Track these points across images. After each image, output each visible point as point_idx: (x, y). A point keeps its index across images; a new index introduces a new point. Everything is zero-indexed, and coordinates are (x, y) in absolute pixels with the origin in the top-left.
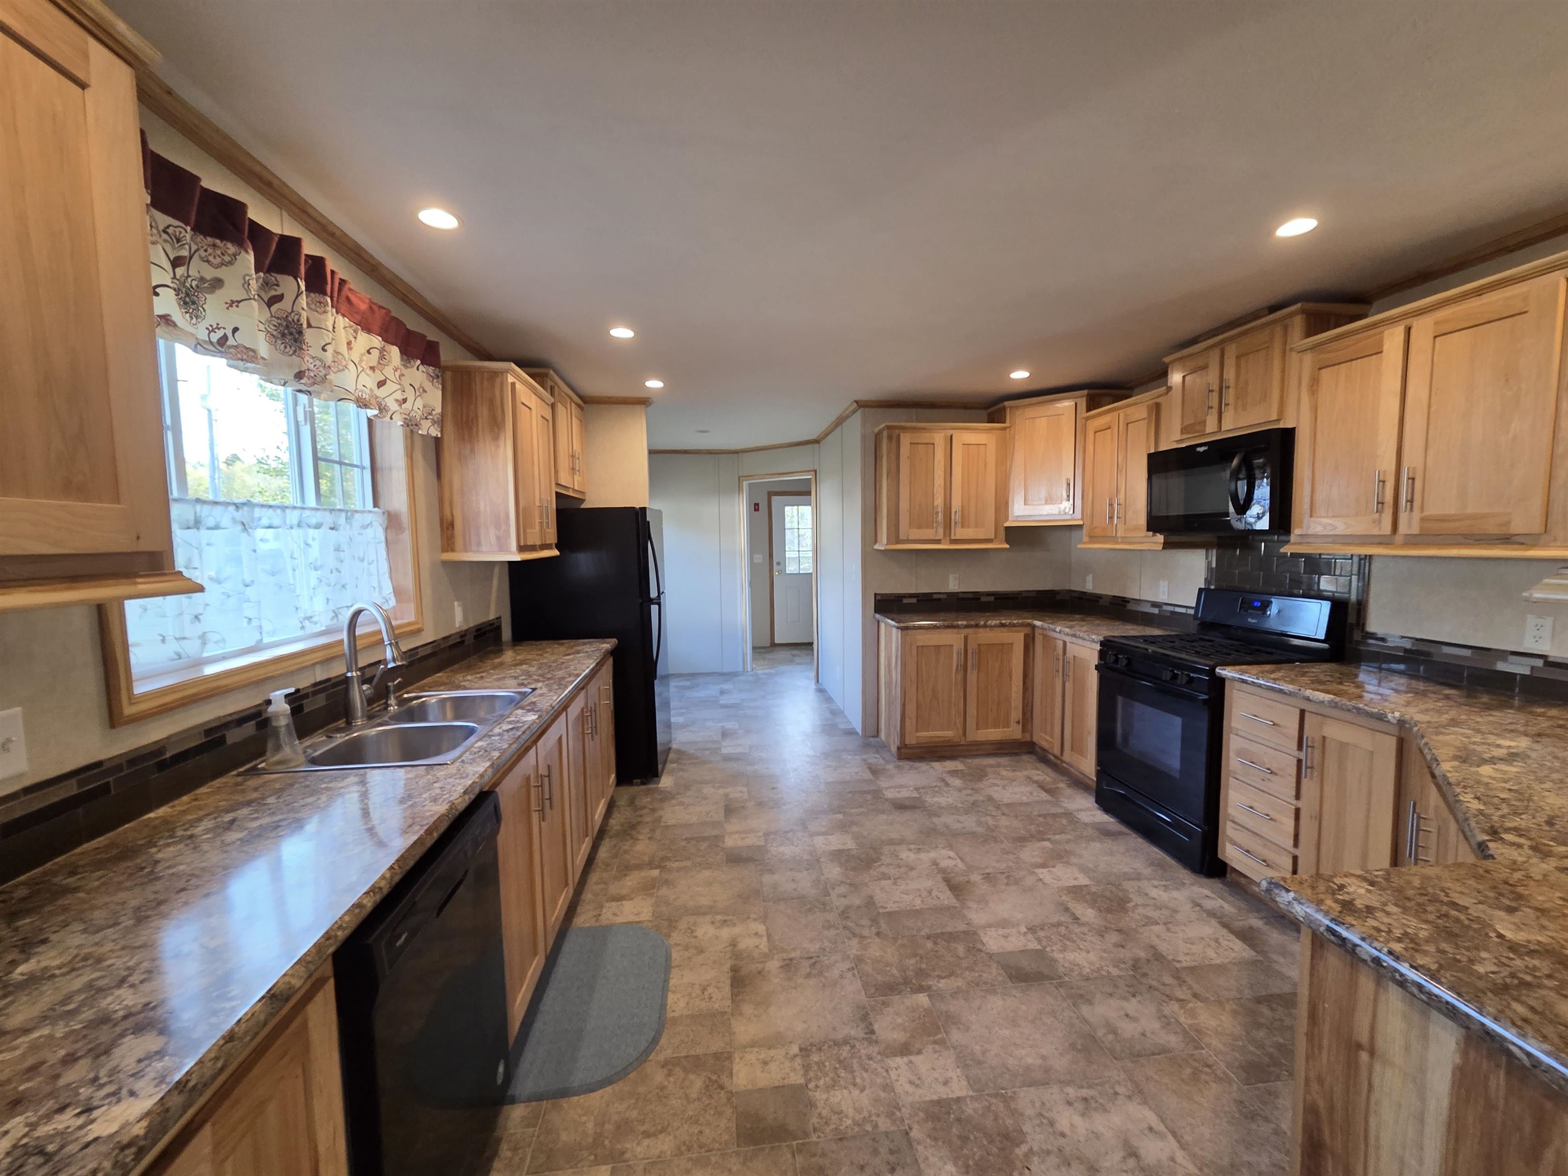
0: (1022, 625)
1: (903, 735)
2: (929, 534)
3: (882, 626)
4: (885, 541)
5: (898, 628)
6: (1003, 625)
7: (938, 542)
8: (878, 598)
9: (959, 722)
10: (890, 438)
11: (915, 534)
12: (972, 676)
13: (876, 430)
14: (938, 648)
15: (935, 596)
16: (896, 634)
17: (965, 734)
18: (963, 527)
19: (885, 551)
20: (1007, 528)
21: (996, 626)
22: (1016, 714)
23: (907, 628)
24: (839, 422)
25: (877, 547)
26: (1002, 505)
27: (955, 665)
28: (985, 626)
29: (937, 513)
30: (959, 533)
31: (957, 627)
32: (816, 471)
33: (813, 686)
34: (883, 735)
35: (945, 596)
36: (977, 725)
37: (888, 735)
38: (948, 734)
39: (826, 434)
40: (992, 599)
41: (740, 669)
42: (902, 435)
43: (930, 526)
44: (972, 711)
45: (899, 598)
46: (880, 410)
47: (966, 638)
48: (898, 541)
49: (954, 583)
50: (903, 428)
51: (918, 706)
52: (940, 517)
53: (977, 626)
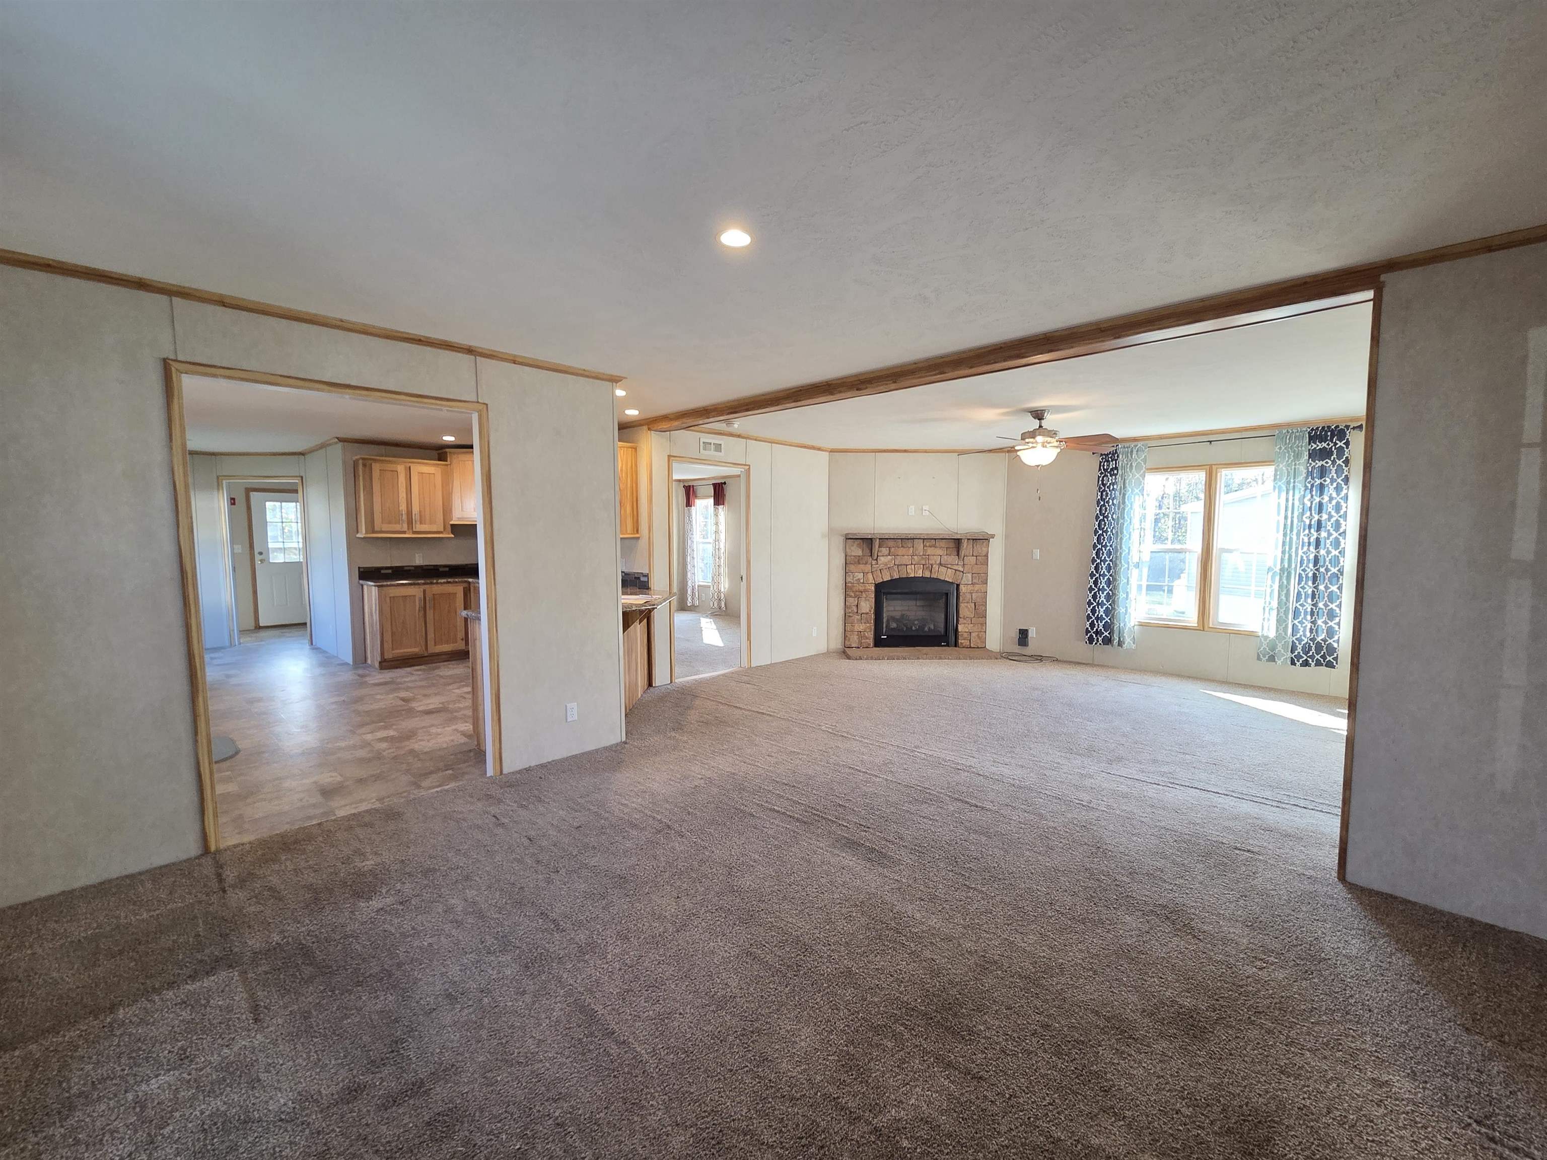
0: (459, 582)
1: (382, 654)
2: (398, 527)
3: (365, 587)
4: (364, 531)
5: (375, 586)
6: (449, 582)
7: (404, 532)
8: (361, 570)
9: (423, 643)
10: (364, 465)
11: (385, 527)
12: (430, 614)
13: (355, 458)
14: (405, 597)
15: (406, 568)
16: (374, 591)
17: (427, 649)
18: (421, 523)
19: (364, 538)
20: (452, 525)
21: (444, 583)
22: (461, 634)
23: (382, 586)
24: (323, 446)
25: (358, 536)
26: (447, 510)
27: (417, 609)
28: (437, 583)
29: (402, 515)
30: (418, 527)
31: (418, 584)
32: (302, 477)
33: (307, 646)
34: (369, 661)
35: (413, 568)
36: (435, 643)
37: (372, 661)
38: (416, 650)
39: (311, 451)
40: (447, 569)
41: (227, 644)
42: (373, 464)
43: (398, 522)
44: (431, 636)
45: (378, 569)
46: (356, 445)
47: (424, 591)
48: (374, 532)
49: (419, 560)
50: (375, 460)
51: (393, 634)
52: (404, 517)
53: (432, 583)
